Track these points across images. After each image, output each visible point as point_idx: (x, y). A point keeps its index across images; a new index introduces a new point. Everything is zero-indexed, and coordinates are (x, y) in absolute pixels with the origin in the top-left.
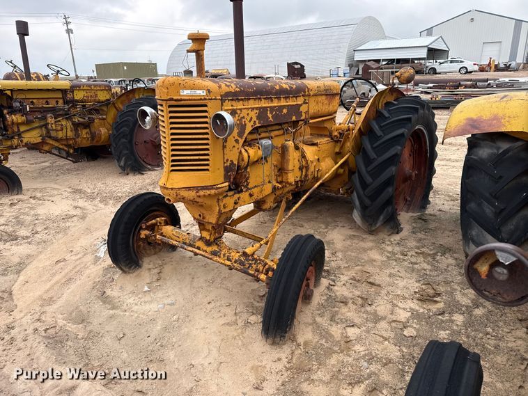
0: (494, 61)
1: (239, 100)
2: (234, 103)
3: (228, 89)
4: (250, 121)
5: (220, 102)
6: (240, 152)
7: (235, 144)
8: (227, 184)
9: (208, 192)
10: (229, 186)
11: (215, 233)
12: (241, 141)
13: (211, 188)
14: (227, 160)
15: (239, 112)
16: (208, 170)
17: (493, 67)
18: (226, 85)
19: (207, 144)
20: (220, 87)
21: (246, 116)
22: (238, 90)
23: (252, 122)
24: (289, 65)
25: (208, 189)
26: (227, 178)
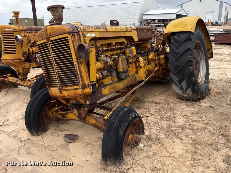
0: (211, 21)
1: (27, 32)
2: (25, 33)
3: (22, 29)
4: (33, 39)
5: (19, 32)
6: (29, 49)
7: (26, 46)
8: (24, 59)
9: (16, 61)
10: (25, 59)
11: (23, 77)
12: (29, 45)
13: (17, 59)
14: (23, 51)
15: (28, 36)
16: (16, 54)
17: (210, 24)
18: (22, 28)
19: (15, 45)
20: (19, 28)
21: (31, 37)
22: (27, 29)
23: (34, 40)
24: (111, 21)
25: (17, 60)
26: (24, 57)
